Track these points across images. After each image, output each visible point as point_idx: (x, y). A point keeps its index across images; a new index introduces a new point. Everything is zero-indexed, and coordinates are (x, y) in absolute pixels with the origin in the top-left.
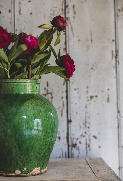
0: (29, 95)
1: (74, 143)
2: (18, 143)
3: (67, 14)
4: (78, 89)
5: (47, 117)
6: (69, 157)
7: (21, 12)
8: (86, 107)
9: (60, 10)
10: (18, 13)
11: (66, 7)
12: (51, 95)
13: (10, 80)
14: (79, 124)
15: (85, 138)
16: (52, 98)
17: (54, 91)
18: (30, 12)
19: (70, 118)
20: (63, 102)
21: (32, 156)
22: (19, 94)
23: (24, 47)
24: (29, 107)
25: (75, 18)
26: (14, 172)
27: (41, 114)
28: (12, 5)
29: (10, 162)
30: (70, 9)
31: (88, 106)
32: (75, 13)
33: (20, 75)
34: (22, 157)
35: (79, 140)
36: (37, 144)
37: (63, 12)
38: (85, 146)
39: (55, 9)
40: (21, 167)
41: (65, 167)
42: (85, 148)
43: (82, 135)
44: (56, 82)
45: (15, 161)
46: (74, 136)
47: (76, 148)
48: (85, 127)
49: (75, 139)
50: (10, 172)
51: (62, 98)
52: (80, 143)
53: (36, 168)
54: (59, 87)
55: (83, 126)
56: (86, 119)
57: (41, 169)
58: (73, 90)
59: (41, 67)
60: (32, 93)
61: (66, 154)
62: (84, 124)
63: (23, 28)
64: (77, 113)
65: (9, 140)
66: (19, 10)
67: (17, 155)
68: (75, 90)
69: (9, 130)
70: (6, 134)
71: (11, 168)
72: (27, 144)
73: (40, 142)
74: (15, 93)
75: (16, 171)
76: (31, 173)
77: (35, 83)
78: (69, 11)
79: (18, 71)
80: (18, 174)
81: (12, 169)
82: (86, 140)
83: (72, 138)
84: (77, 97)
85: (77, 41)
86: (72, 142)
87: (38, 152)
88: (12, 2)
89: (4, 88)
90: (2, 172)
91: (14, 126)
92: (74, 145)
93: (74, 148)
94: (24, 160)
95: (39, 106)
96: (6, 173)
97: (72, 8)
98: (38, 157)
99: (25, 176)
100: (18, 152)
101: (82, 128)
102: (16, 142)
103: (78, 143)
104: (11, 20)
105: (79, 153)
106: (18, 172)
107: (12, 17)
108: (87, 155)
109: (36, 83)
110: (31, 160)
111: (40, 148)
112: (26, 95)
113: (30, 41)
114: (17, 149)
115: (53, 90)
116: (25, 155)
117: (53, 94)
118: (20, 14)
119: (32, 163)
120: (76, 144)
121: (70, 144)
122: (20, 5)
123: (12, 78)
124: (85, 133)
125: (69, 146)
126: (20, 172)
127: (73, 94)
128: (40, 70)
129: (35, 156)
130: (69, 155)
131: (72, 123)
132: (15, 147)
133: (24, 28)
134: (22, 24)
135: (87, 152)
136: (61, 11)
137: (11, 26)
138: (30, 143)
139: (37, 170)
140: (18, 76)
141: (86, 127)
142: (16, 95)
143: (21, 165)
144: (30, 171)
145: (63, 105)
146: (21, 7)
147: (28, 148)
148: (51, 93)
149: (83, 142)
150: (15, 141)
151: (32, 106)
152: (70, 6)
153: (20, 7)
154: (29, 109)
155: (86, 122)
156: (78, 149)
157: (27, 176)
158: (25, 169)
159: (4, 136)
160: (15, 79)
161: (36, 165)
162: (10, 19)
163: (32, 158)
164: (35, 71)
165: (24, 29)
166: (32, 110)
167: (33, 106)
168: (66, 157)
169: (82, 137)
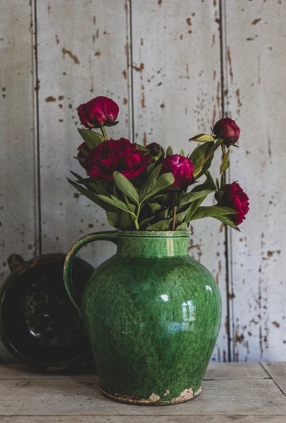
0: (173, 259)
1: (239, 335)
2: (158, 348)
3: (225, 106)
4: (246, 238)
5: (206, 301)
6: (230, 360)
7: (145, 104)
8: (260, 270)
9: (213, 99)
10: (140, 105)
11: (225, 93)
12: (199, 249)
13: (139, 232)
14: (248, 300)
15: (258, 326)
16: (200, 254)
17: (203, 242)
18: (161, 103)
19: (232, 290)
20: (220, 262)
21: (180, 370)
22: (156, 259)
23: (170, 178)
24: (175, 283)
25: (240, 112)
26: (147, 398)
27: (196, 294)
28: (128, 91)
29: (142, 380)
30: (231, 97)
31: (263, 270)
32: (240, 104)
33: (158, 224)
34: (163, 372)
35: (248, 329)
36: (189, 348)
37: (218, 102)
38: (258, 340)
39: (204, 97)
40: (161, 389)
41: (230, 382)
42: (258, 345)
43: (253, 321)
44: (206, 227)
45: (150, 378)
46: (239, 323)
47: (243, 343)
48: (258, 306)
49: (240, 328)
50: (141, 398)
51: (218, 254)
52: (250, 334)
53: (186, 390)
54: (212, 235)
55: (254, 304)
56: (260, 293)
57: (194, 390)
58: (238, 240)
59: (192, 210)
60: (177, 254)
61: (224, 353)
62: (256, 300)
63: (148, 131)
64: (244, 282)
65: (143, 342)
66: (141, 100)
67: (155, 369)
68: (241, 240)
69: (142, 325)
70: (136, 332)
71: (144, 390)
72: (173, 350)
73: (194, 344)
74: (148, 256)
75: (152, 396)
76: (177, 399)
77: (182, 237)
78: (229, 100)
79: (154, 217)
80: (155, 400)
81: (145, 392)
82: (260, 329)
83: (236, 326)
84: (244, 253)
85: (245, 154)
86: (235, 334)
87: (191, 362)
88: (128, 86)
89: (128, 246)
90: (126, 397)
91: (151, 318)
92: (240, 339)
93: (238, 343)
94: (167, 376)
95: (191, 280)
96: (134, 399)
97: (234, 95)
98: (191, 371)
99: (167, 405)
100: (157, 363)
101: (253, 307)
102: (153, 346)
103: (246, 335)
104: (127, 118)
105: (248, 352)
106: (155, 397)
107: (129, 111)
108: (261, 357)
109: (184, 236)
110: (178, 376)
111: (194, 356)
112: (167, 259)
113: (179, 166)
114: (155, 358)
115: (201, 241)
116: (169, 368)
117: (201, 248)
118: (143, 106)
119: (180, 380)
120: (242, 337)
121: (231, 336)
122: (144, 91)
123: (143, 228)
124: (259, 316)
125: (229, 340)
126: (158, 398)
127: (238, 248)
128: (190, 213)
129: (186, 369)
130: (230, 357)
131: (235, 299)
132: (151, 355)
133: (150, 131)
134: (146, 124)
135: (262, 351)
136: (216, 101)
137: (128, 128)
138: (178, 347)
139: (186, 394)
140: (153, 227)
141: (260, 307)
142: (151, 259)
143: (161, 385)
144: (176, 395)
145: (220, 267)
146: (145, 95)
147: (174, 357)
148: (198, 247)
149: (256, 332)
150: (152, 344)
151: (180, 280)
152: (231, 92)
153: (143, 94)
154: (176, 286)
155: (260, 298)
156: (247, 345)
157: (170, 404)
158: (168, 391)
159: (132, 335)
160: (148, 230)
161: (187, 384)
162: (126, 115)
163: (181, 372)
164: (183, 215)
165: (150, 134)
166: (182, 288)
167: (183, 280)
168: (225, 361)
169: (253, 324)
